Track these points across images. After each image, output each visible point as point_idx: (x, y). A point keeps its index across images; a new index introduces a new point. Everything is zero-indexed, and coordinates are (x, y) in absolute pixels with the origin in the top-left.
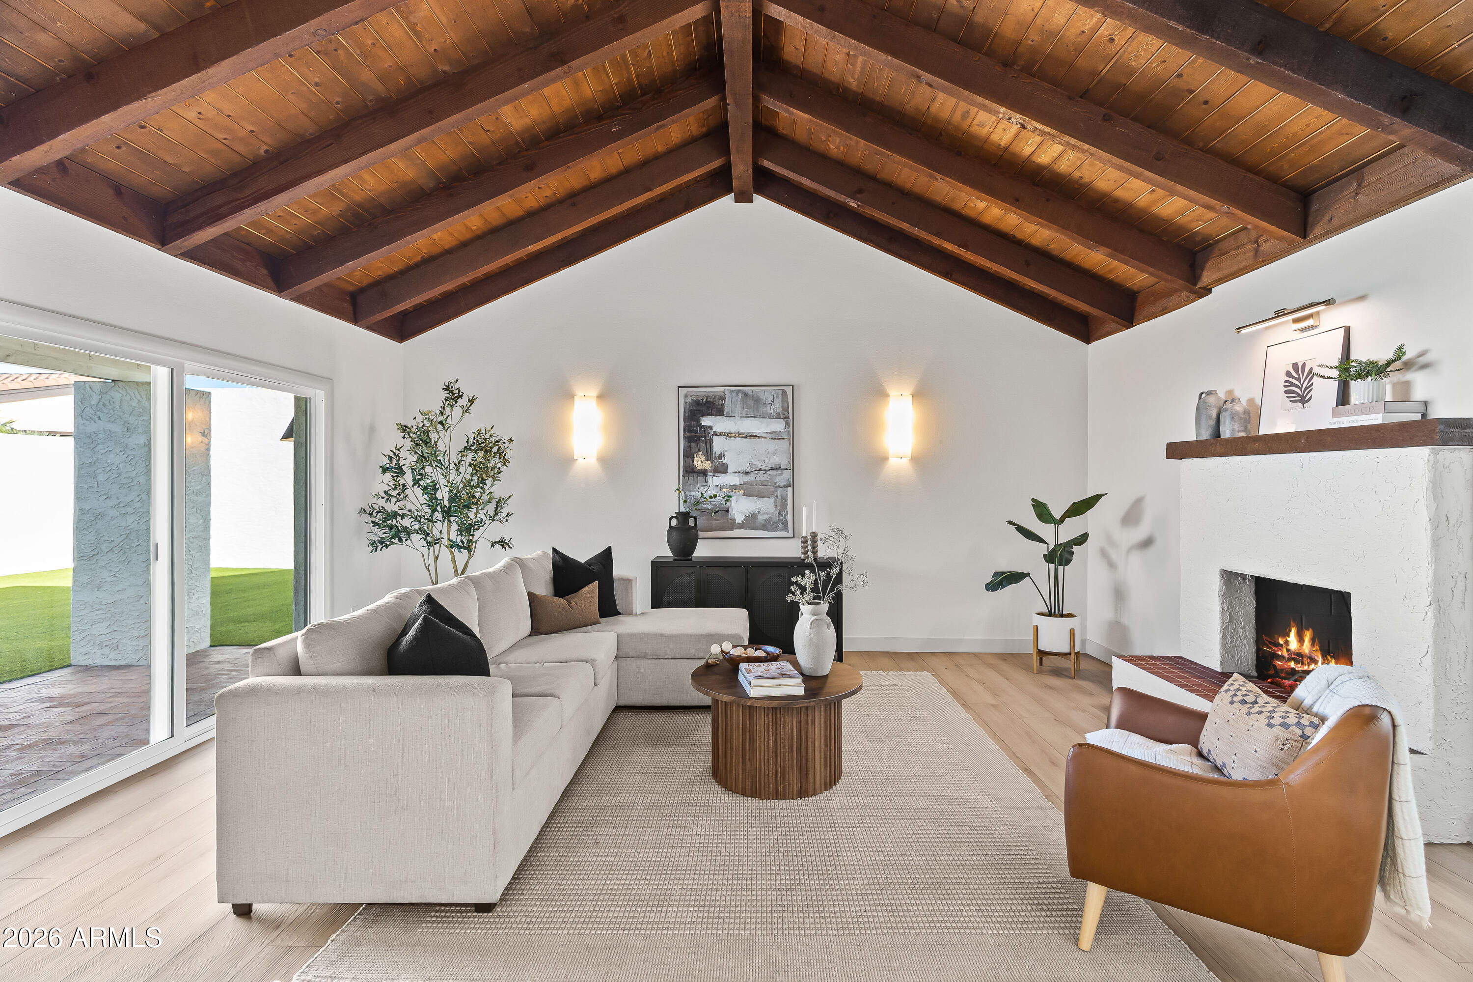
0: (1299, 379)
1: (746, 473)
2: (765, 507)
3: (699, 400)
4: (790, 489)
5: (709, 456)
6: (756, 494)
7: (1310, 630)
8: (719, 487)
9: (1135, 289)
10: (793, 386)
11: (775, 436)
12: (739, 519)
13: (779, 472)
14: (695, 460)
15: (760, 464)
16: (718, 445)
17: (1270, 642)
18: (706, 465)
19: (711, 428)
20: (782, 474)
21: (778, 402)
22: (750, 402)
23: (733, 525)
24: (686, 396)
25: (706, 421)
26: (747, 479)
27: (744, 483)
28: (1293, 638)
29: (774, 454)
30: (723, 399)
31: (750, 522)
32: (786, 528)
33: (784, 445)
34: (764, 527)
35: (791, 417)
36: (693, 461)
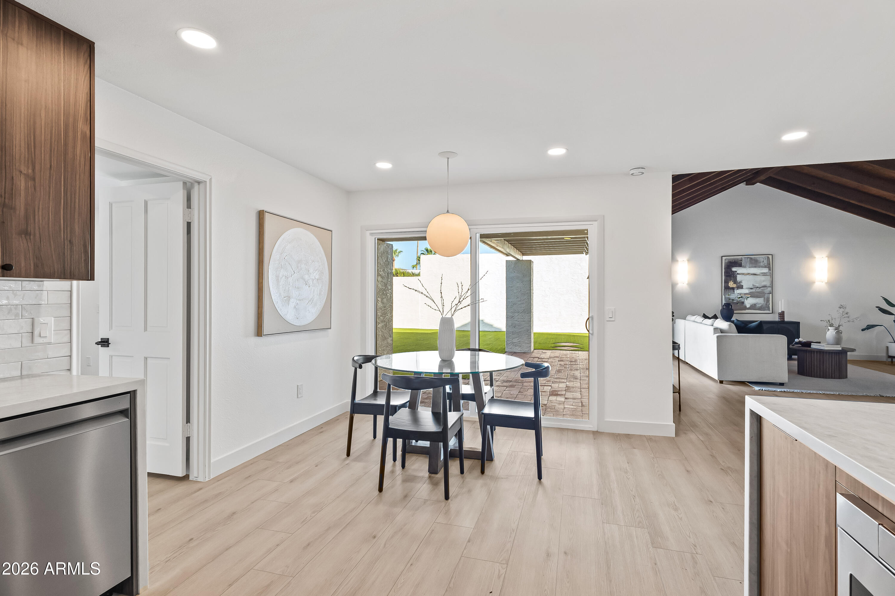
1: (751, 289)
2: (760, 301)
3: (731, 261)
4: (771, 295)
5: (735, 282)
6: (755, 296)
8: (739, 294)
10: (772, 255)
11: (764, 274)
12: (748, 306)
13: (766, 288)
14: (729, 283)
15: (757, 285)
16: (739, 278)
18: (735, 286)
19: (736, 271)
20: (767, 289)
21: (766, 262)
22: (753, 262)
23: (745, 308)
24: (725, 260)
25: (734, 269)
26: (751, 291)
27: (750, 292)
29: (764, 281)
30: (741, 260)
31: (753, 307)
32: (769, 310)
33: (768, 278)
34: (760, 309)
35: (771, 267)
36: (728, 284)
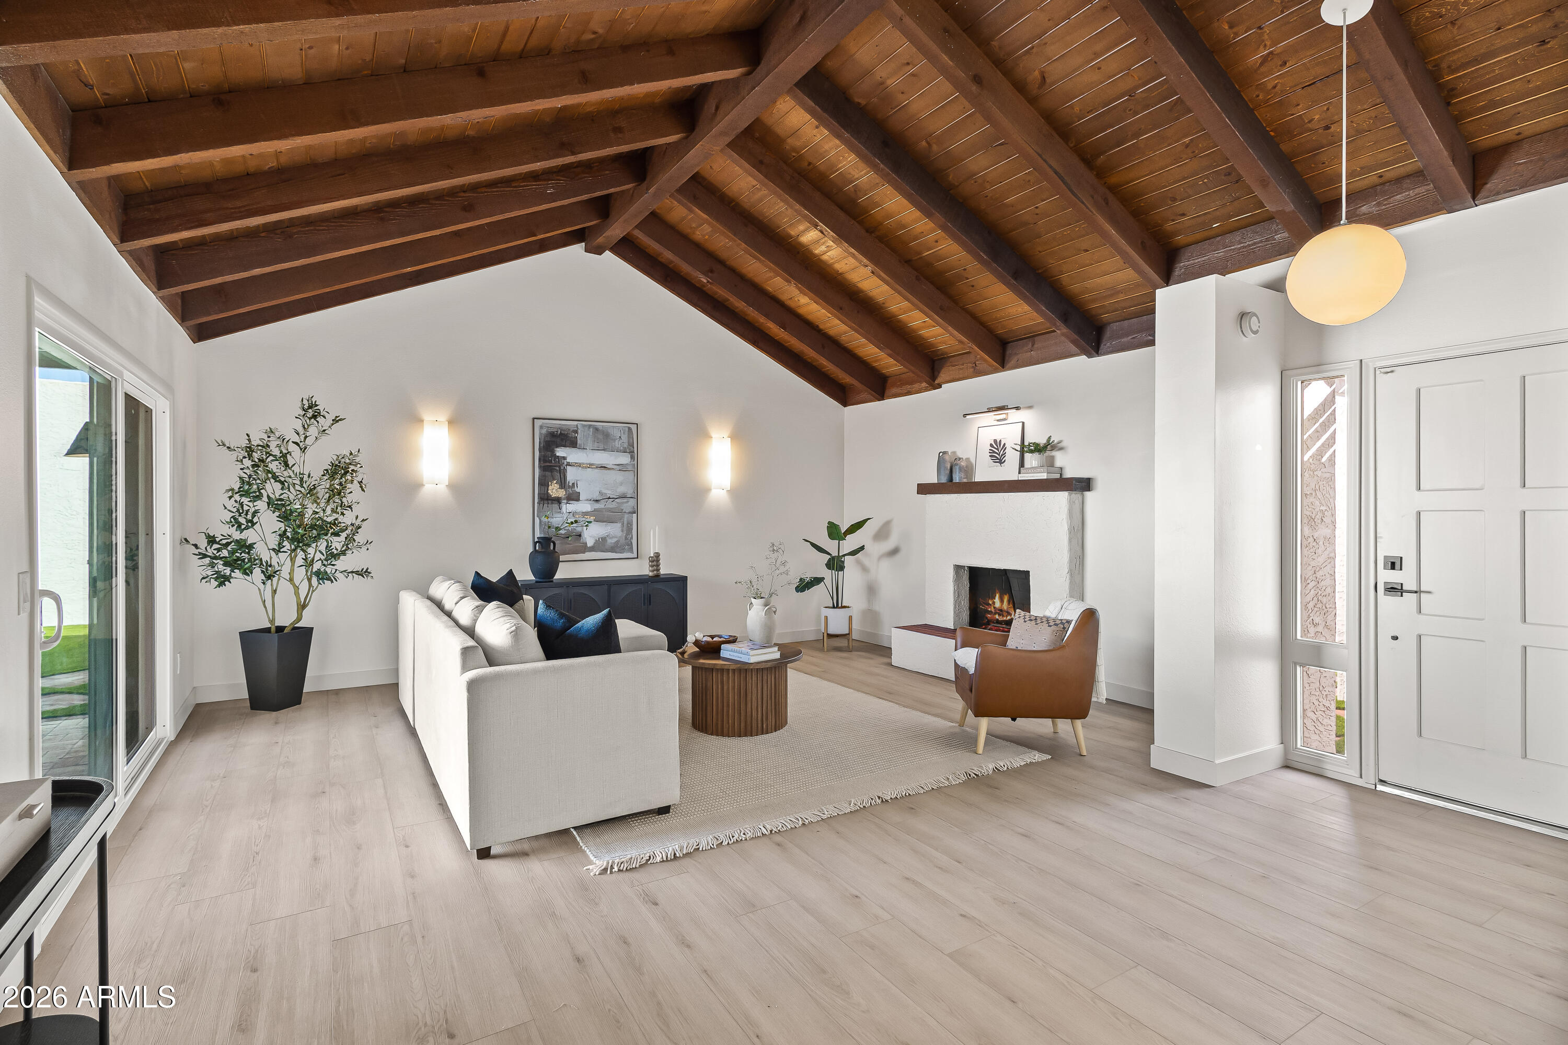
0: (998, 449)
1: (597, 501)
2: (613, 531)
3: (554, 432)
4: (635, 515)
5: (563, 484)
6: (605, 519)
7: (1008, 595)
8: (571, 514)
9: (888, 374)
10: (637, 424)
11: (622, 468)
12: (590, 543)
13: (625, 500)
14: (550, 488)
15: (609, 493)
16: (572, 475)
17: (984, 603)
18: (561, 493)
19: (564, 458)
20: (628, 502)
21: (625, 438)
22: (601, 437)
23: (584, 549)
24: (541, 427)
25: (560, 452)
26: (597, 506)
27: (595, 510)
28: (997, 600)
29: (621, 484)
30: (576, 432)
31: (601, 545)
32: (631, 550)
33: (630, 476)
34: (612, 550)
35: (636, 452)
36: (548, 490)
